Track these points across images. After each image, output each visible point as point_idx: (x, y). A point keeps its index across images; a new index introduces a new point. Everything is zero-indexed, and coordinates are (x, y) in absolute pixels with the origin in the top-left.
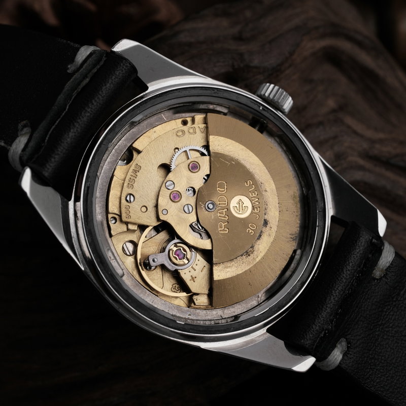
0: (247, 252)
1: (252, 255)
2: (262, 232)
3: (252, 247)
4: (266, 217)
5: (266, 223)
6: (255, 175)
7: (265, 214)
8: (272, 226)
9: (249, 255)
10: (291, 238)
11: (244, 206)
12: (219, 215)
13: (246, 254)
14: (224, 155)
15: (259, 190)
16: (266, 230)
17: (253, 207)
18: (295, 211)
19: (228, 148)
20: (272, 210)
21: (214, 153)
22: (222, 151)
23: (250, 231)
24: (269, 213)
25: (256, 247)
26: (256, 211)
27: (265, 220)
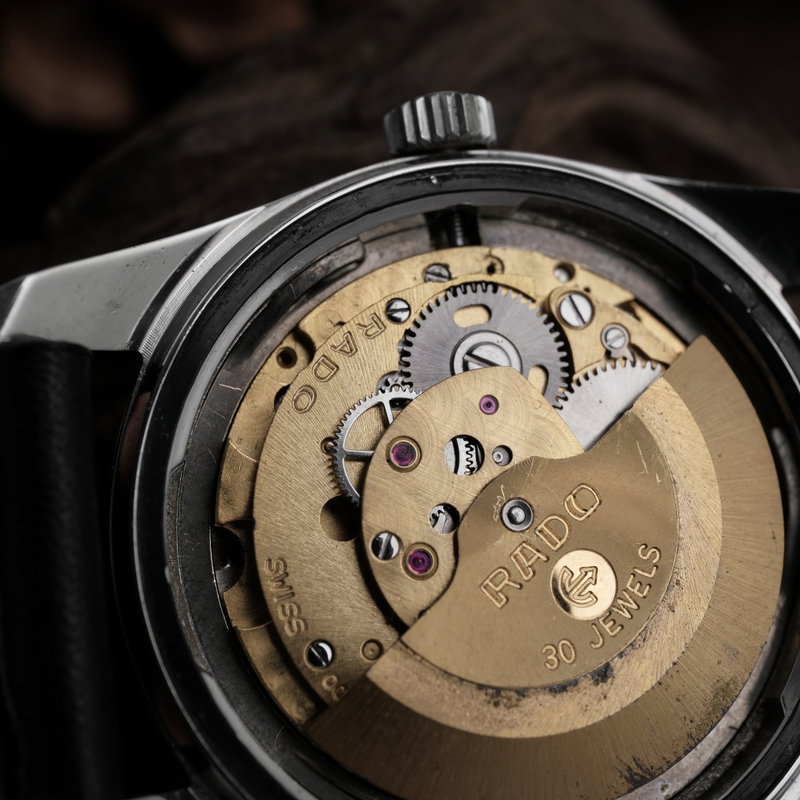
0: (498, 691)
1: (502, 710)
2: (575, 683)
3: (522, 693)
4: (617, 663)
5: (603, 674)
6: (681, 554)
7: (621, 655)
8: (611, 695)
9: (496, 704)
10: (630, 769)
11: (591, 588)
12: (518, 552)
13: (492, 697)
14: (653, 442)
15: (659, 593)
16: (589, 691)
17: (610, 611)
18: (697, 720)
19: (678, 438)
20: (646, 663)
21: (636, 418)
22: (659, 432)
23: (551, 657)
24: (633, 660)
25: (528, 703)
26: (607, 627)
27: (607, 666)
